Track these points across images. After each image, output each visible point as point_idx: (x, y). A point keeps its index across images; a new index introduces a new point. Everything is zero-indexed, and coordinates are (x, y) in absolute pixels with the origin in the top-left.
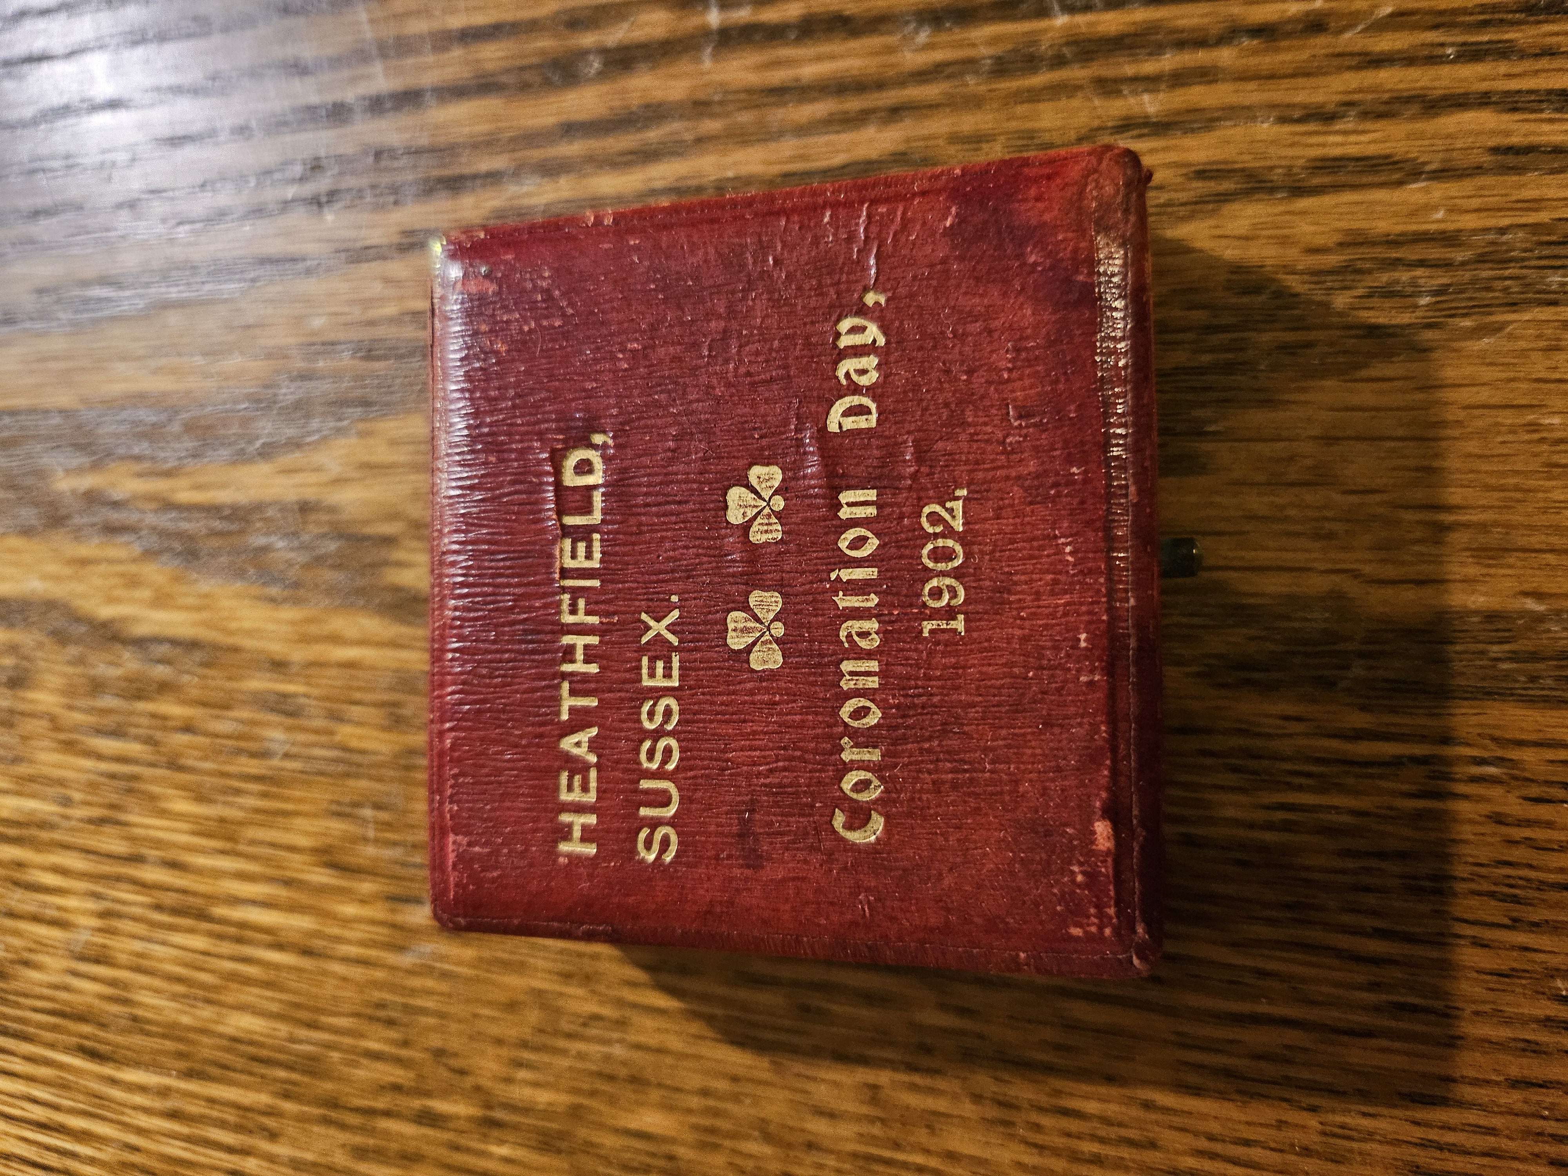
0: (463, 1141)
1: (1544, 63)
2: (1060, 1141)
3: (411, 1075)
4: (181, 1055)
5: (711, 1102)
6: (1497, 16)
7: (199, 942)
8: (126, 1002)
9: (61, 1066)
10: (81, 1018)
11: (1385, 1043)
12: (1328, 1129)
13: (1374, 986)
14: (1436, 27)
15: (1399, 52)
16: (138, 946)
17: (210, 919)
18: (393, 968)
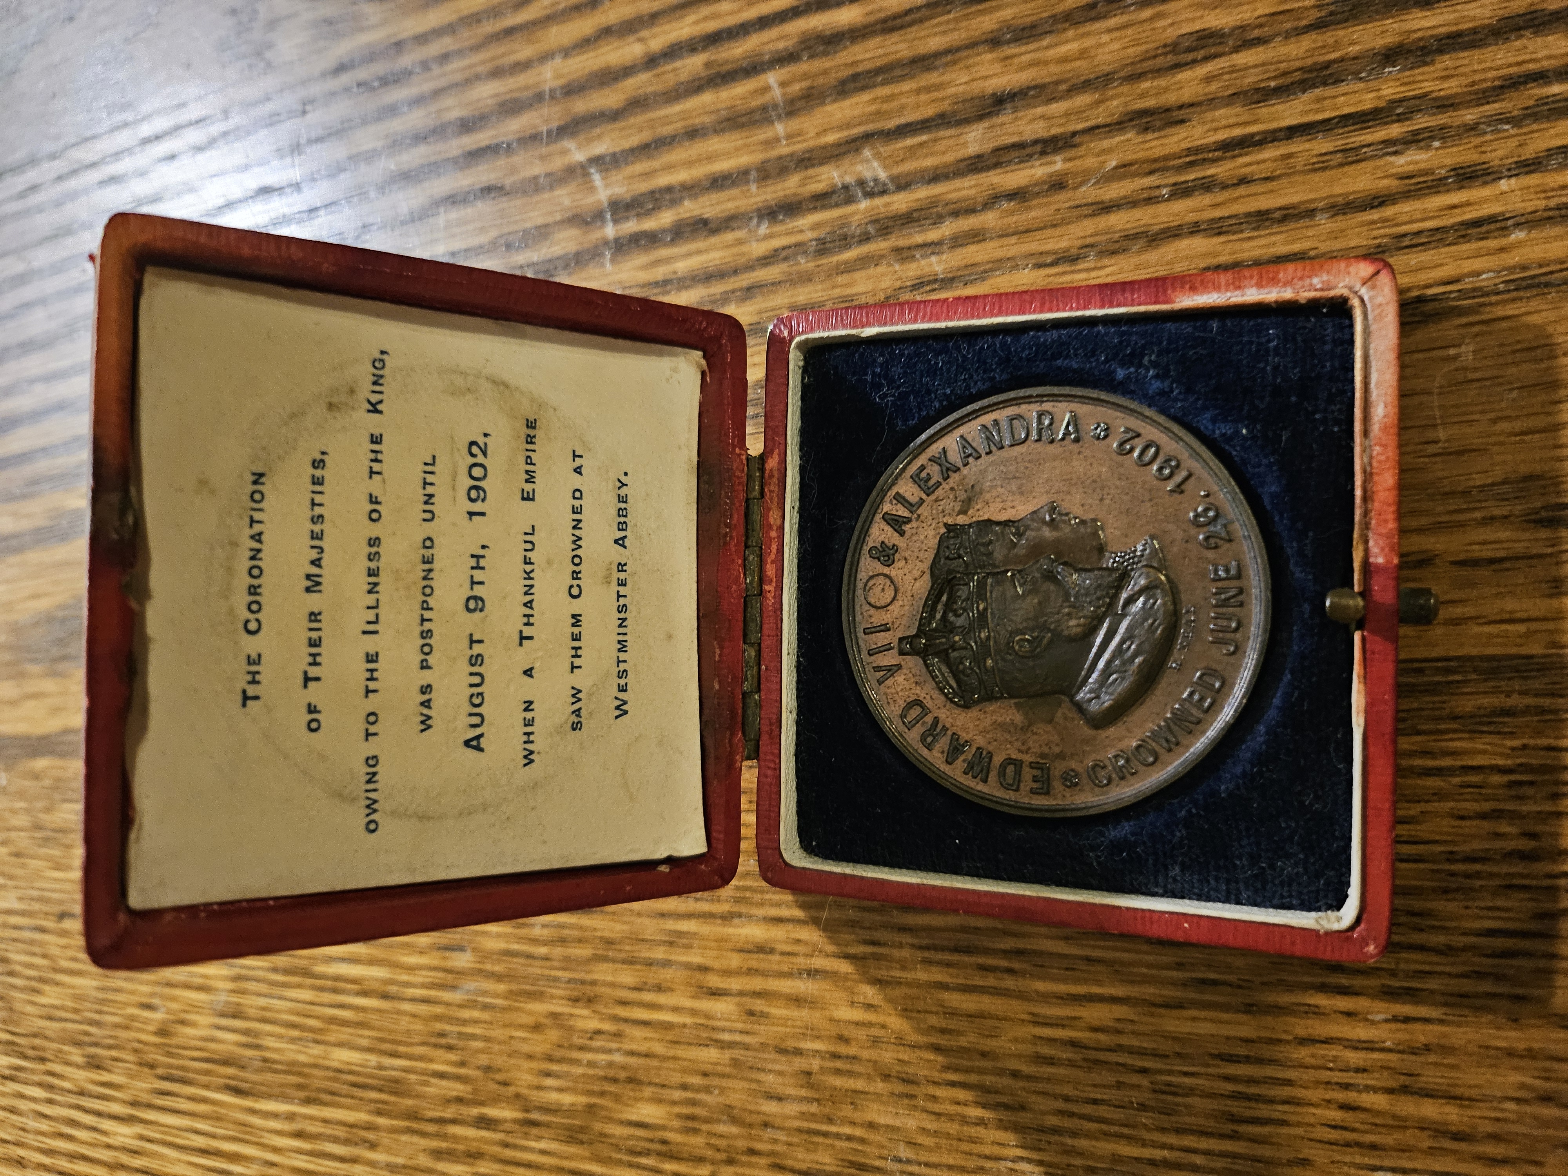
0: (510, 1140)
1: (1242, 190)
2: (952, 1109)
3: (469, 1088)
4: (300, 1087)
5: (689, 1095)
6: (1200, 157)
7: (307, 995)
8: (257, 1047)
9: (214, 1102)
10: (226, 1062)
11: (1193, 1013)
12: (1157, 1087)
13: (1180, 966)
14: (1151, 173)
15: (1125, 197)
16: (262, 1002)
17: (313, 976)
18: (448, 1004)
